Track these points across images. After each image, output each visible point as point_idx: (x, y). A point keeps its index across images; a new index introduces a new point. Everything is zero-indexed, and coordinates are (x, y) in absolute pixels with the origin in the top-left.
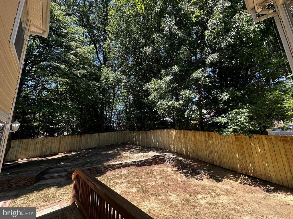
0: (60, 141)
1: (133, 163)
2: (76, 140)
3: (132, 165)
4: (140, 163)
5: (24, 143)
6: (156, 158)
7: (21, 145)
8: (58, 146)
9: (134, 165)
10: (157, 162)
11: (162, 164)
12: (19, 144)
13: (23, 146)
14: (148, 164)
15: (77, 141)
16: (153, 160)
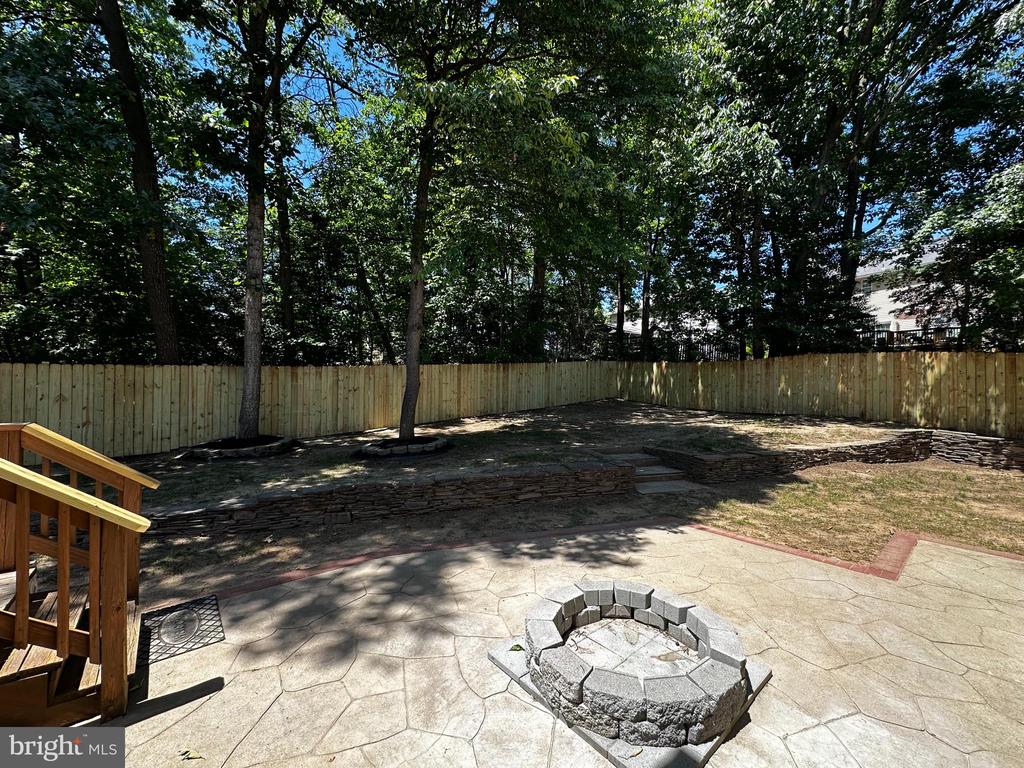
0: (459, 380)
1: (855, 450)
2: (495, 381)
3: (852, 456)
4: (872, 452)
5: (377, 379)
6: (907, 441)
7: (372, 382)
8: (455, 396)
9: (857, 458)
10: (911, 453)
11: (923, 460)
12: (367, 379)
13: (377, 389)
14: (887, 457)
15: (498, 386)
16: (901, 445)
